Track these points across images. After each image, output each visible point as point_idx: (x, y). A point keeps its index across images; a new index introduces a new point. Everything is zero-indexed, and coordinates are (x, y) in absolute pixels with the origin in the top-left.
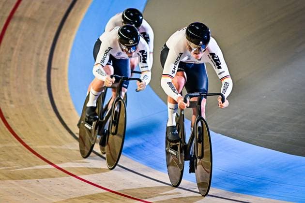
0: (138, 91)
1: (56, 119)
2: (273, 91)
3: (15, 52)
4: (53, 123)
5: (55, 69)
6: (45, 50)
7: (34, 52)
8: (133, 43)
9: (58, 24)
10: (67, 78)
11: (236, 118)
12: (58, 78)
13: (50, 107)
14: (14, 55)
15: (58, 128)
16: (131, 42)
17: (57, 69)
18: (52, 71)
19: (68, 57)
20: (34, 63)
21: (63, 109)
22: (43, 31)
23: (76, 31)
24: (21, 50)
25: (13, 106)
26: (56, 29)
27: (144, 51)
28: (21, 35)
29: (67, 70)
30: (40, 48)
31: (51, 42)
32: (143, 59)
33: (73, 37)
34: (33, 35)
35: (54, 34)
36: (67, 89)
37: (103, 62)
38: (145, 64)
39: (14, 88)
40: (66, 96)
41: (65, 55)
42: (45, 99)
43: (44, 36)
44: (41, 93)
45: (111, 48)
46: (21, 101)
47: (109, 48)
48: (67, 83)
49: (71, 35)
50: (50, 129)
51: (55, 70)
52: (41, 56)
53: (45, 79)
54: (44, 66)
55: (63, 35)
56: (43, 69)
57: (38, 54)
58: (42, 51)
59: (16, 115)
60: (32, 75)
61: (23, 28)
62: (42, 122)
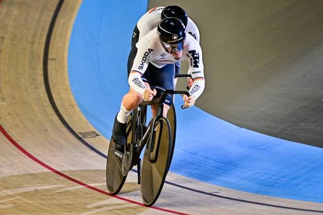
0: (186, 108)
1: (56, 117)
2: (304, 76)
3: (6, 41)
4: (52, 122)
5: (52, 59)
6: (40, 38)
7: (27, 41)
8: (178, 38)
9: (54, 8)
10: (66, 69)
11: (263, 109)
12: (56, 70)
13: (48, 103)
14: (5, 45)
15: (58, 128)
16: (175, 38)
17: (54, 59)
18: (49, 62)
19: (67, 45)
20: (28, 54)
21: (63, 106)
22: (37, 16)
23: (75, 15)
24: (13, 40)
25: (5, 104)
26: (52, 14)
27: (195, 51)
28: (11, 22)
29: (66, 59)
30: (35, 36)
31: (47, 28)
32: (194, 63)
33: (72, 22)
34: (26, 21)
35: (50, 20)
36: (67, 83)
37: (141, 68)
38: (196, 68)
39: (6, 82)
40: (66, 90)
41: (64, 43)
42: (42, 94)
43: (39, 21)
44: (37, 88)
45: (152, 50)
46: (14, 98)
47: (149, 49)
48: (66, 75)
49: (69, 20)
50: (49, 130)
51: (53, 62)
52: (36, 45)
53: (40, 72)
54: (39, 56)
55: (60, 20)
56: (38, 60)
57: (32, 43)
58: (37, 40)
59: (9, 114)
60: (26, 68)
61: (15, 13)
62: (40, 121)
